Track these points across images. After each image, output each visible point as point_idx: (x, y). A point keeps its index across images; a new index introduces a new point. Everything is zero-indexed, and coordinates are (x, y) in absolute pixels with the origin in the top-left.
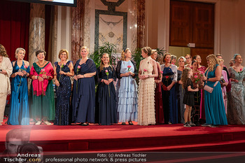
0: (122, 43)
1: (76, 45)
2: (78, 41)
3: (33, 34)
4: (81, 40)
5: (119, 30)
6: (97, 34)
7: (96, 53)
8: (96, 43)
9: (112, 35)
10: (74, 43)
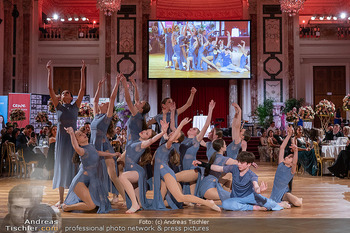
0: (280, 97)
1: (254, 99)
2: (255, 96)
3: (230, 95)
4: (257, 96)
5: (278, 90)
6: (265, 92)
7: (265, 103)
8: (265, 98)
9: (273, 92)
10: (252, 98)
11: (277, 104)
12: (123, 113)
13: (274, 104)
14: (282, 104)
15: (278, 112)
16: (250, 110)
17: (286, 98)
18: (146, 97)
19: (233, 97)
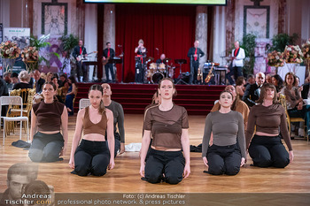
0: (265, 30)
1: (230, 34)
2: (231, 30)
3: (198, 26)
4: (233, 29)
5: (263, 21)
6: (245, 24)
7: (244, 39)
8: (245, 31)
9: (257, 24)
10: (228, 32)
11: (262, 40)
12: (50, 49)
13: (257, 40)
14: (268, 41)
15: (261, 51)
16: (223, 49)
17: (273, 32)
18: (82, 27)
19: (201, 30)
